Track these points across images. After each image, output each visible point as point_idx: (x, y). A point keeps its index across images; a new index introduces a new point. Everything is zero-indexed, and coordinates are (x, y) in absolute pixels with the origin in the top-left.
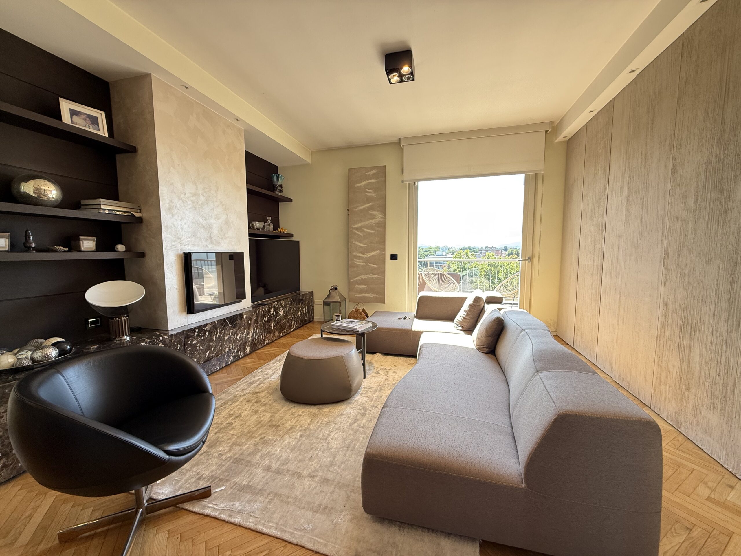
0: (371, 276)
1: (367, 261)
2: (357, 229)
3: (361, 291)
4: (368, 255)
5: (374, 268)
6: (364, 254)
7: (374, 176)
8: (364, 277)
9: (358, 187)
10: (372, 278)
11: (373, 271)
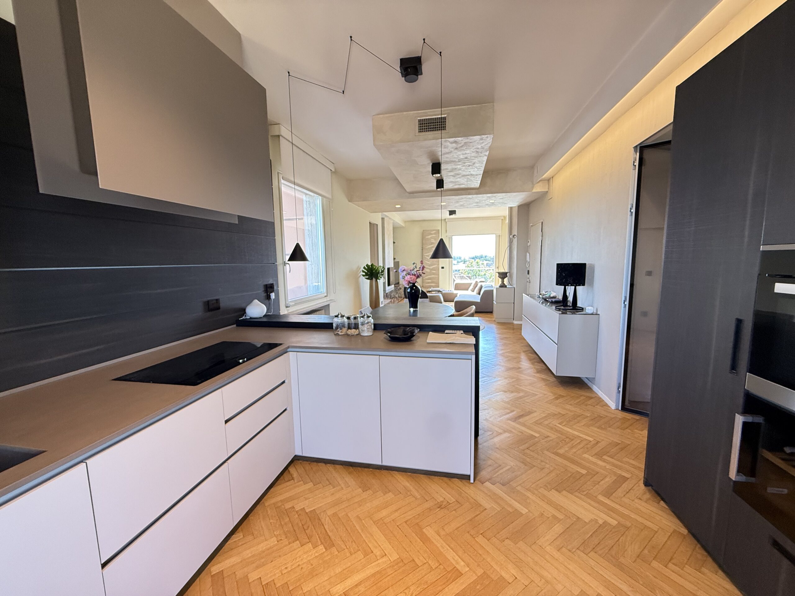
0: (433, 276)
1: (431, 270)
2: (426, 256)
3: (429, 283)
4: (431, 267)
5: (435, 273)
6: (429, 266)
7: (435, 234)
8: (430, 277)
9: (427, 238)
10: (433, 277)
11: (434, 274)
